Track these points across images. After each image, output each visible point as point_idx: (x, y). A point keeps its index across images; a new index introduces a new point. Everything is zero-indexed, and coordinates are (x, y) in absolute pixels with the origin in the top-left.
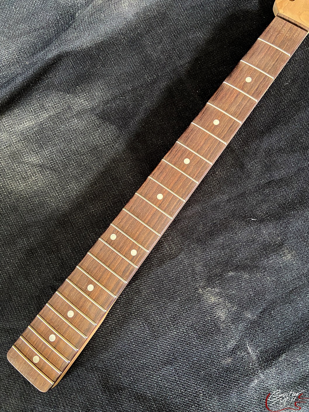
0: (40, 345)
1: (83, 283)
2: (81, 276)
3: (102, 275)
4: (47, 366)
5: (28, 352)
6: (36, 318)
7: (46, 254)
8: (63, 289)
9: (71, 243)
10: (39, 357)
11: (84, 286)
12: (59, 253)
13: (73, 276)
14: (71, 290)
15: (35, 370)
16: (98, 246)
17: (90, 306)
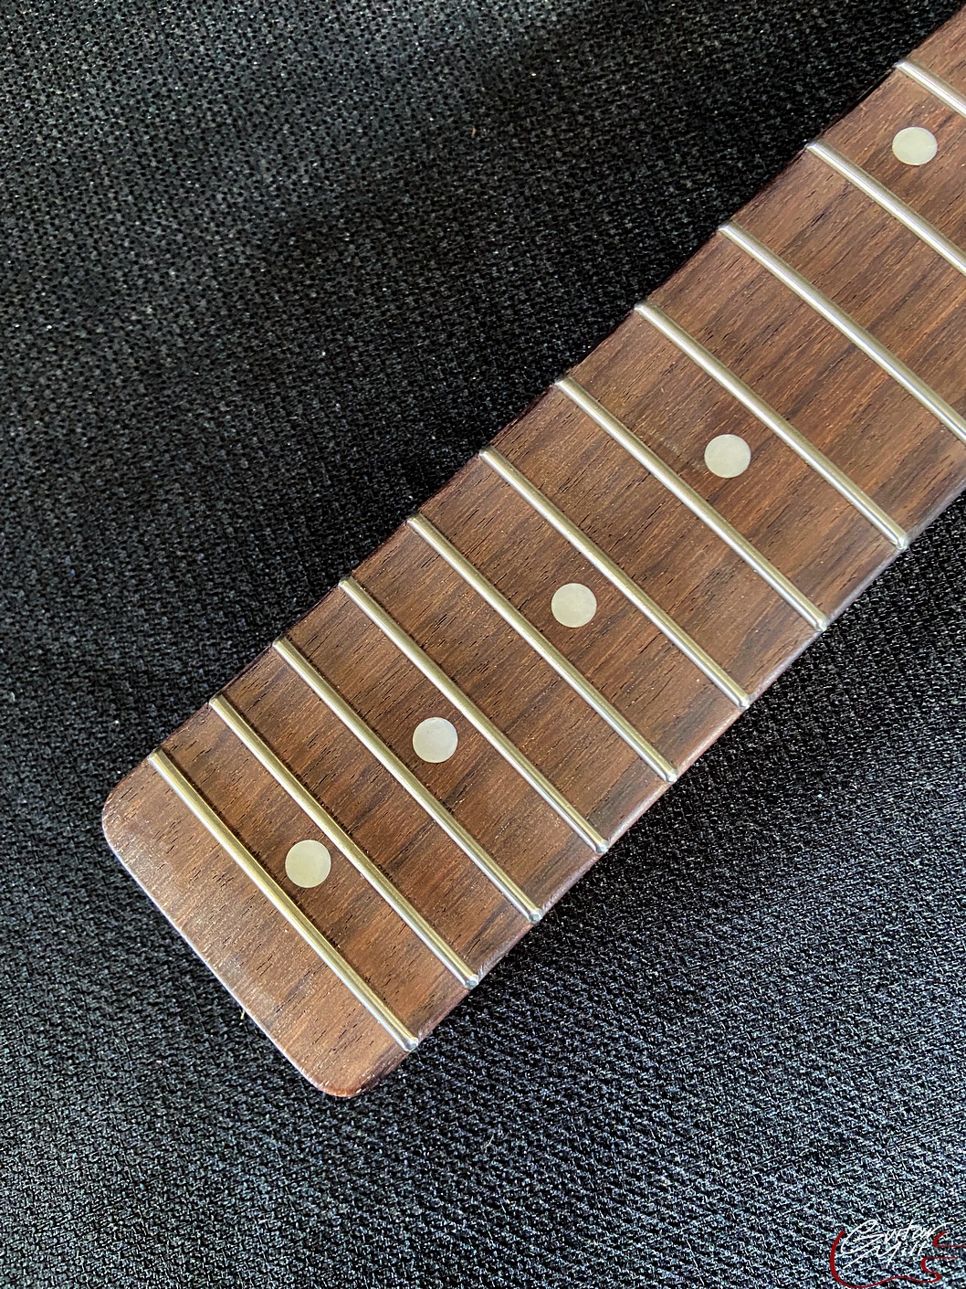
0: (347, 777)
1: (671, 420)
2: (663, 373)
3: (818, 384)
4: (378, 921)
5: (258, 804)
6: (331, 602)
7: (394, 262)
8: (529, 438)
9: (554, 218)
10: (334, 851)
11: (678, 441)
12: (477, 271)
13: (608, 367)
14: (587, 455)
15: (293, 934)
16: (796, 190)
17: (716, 574)
